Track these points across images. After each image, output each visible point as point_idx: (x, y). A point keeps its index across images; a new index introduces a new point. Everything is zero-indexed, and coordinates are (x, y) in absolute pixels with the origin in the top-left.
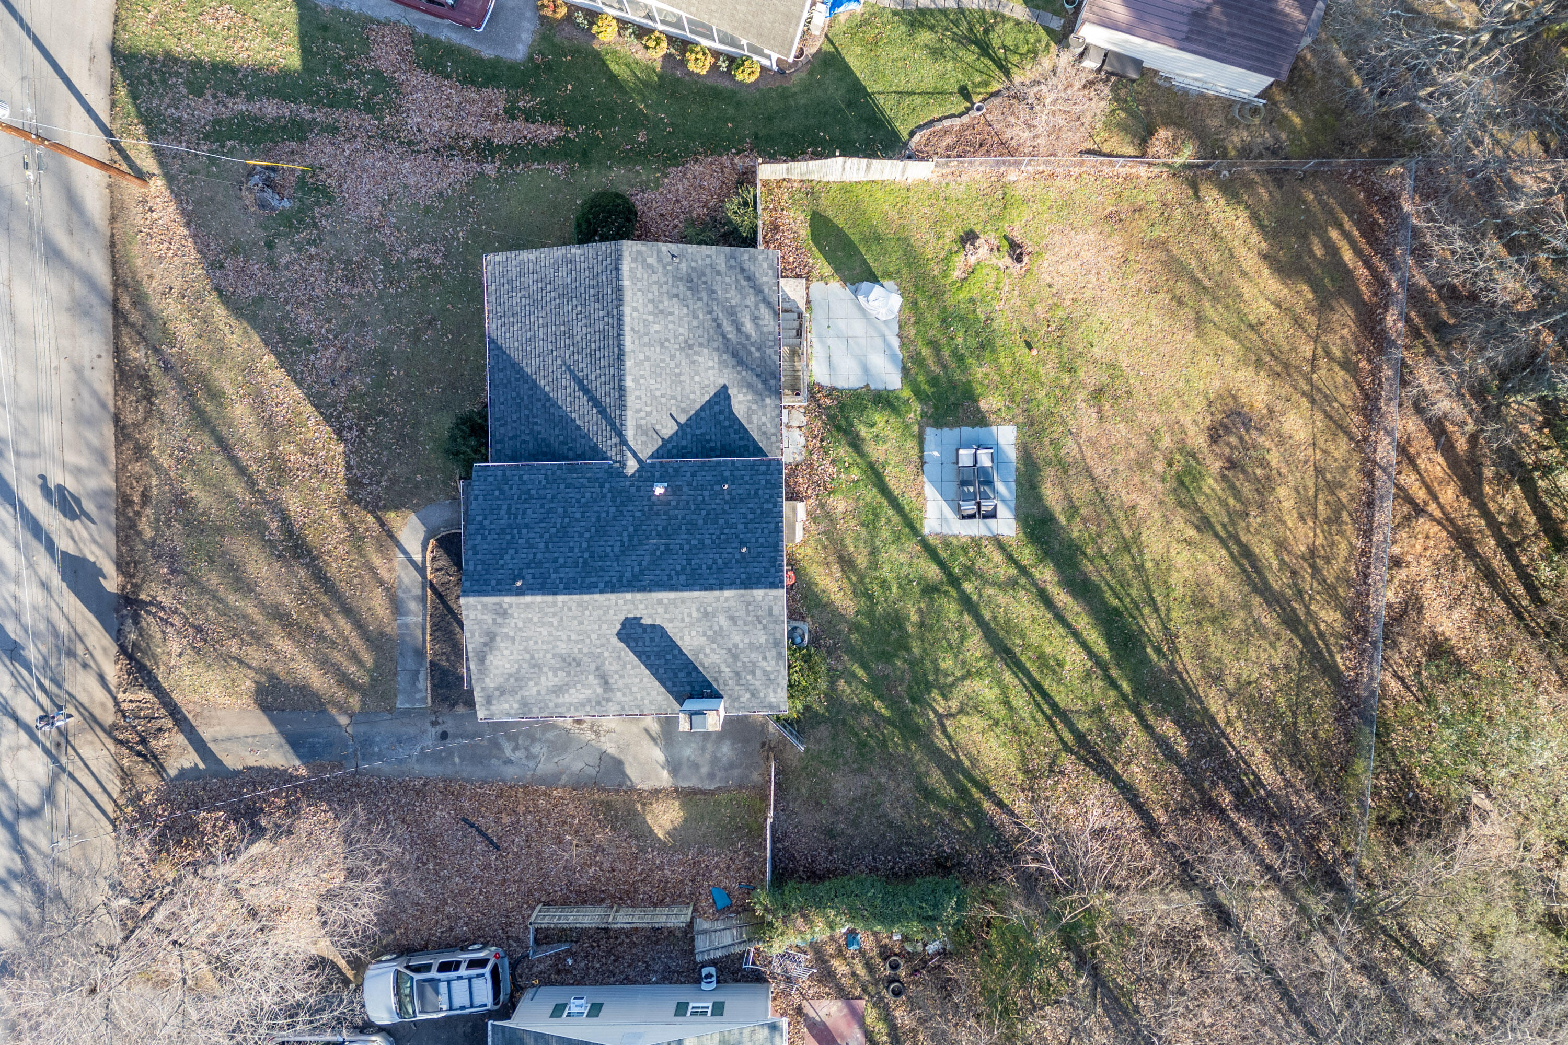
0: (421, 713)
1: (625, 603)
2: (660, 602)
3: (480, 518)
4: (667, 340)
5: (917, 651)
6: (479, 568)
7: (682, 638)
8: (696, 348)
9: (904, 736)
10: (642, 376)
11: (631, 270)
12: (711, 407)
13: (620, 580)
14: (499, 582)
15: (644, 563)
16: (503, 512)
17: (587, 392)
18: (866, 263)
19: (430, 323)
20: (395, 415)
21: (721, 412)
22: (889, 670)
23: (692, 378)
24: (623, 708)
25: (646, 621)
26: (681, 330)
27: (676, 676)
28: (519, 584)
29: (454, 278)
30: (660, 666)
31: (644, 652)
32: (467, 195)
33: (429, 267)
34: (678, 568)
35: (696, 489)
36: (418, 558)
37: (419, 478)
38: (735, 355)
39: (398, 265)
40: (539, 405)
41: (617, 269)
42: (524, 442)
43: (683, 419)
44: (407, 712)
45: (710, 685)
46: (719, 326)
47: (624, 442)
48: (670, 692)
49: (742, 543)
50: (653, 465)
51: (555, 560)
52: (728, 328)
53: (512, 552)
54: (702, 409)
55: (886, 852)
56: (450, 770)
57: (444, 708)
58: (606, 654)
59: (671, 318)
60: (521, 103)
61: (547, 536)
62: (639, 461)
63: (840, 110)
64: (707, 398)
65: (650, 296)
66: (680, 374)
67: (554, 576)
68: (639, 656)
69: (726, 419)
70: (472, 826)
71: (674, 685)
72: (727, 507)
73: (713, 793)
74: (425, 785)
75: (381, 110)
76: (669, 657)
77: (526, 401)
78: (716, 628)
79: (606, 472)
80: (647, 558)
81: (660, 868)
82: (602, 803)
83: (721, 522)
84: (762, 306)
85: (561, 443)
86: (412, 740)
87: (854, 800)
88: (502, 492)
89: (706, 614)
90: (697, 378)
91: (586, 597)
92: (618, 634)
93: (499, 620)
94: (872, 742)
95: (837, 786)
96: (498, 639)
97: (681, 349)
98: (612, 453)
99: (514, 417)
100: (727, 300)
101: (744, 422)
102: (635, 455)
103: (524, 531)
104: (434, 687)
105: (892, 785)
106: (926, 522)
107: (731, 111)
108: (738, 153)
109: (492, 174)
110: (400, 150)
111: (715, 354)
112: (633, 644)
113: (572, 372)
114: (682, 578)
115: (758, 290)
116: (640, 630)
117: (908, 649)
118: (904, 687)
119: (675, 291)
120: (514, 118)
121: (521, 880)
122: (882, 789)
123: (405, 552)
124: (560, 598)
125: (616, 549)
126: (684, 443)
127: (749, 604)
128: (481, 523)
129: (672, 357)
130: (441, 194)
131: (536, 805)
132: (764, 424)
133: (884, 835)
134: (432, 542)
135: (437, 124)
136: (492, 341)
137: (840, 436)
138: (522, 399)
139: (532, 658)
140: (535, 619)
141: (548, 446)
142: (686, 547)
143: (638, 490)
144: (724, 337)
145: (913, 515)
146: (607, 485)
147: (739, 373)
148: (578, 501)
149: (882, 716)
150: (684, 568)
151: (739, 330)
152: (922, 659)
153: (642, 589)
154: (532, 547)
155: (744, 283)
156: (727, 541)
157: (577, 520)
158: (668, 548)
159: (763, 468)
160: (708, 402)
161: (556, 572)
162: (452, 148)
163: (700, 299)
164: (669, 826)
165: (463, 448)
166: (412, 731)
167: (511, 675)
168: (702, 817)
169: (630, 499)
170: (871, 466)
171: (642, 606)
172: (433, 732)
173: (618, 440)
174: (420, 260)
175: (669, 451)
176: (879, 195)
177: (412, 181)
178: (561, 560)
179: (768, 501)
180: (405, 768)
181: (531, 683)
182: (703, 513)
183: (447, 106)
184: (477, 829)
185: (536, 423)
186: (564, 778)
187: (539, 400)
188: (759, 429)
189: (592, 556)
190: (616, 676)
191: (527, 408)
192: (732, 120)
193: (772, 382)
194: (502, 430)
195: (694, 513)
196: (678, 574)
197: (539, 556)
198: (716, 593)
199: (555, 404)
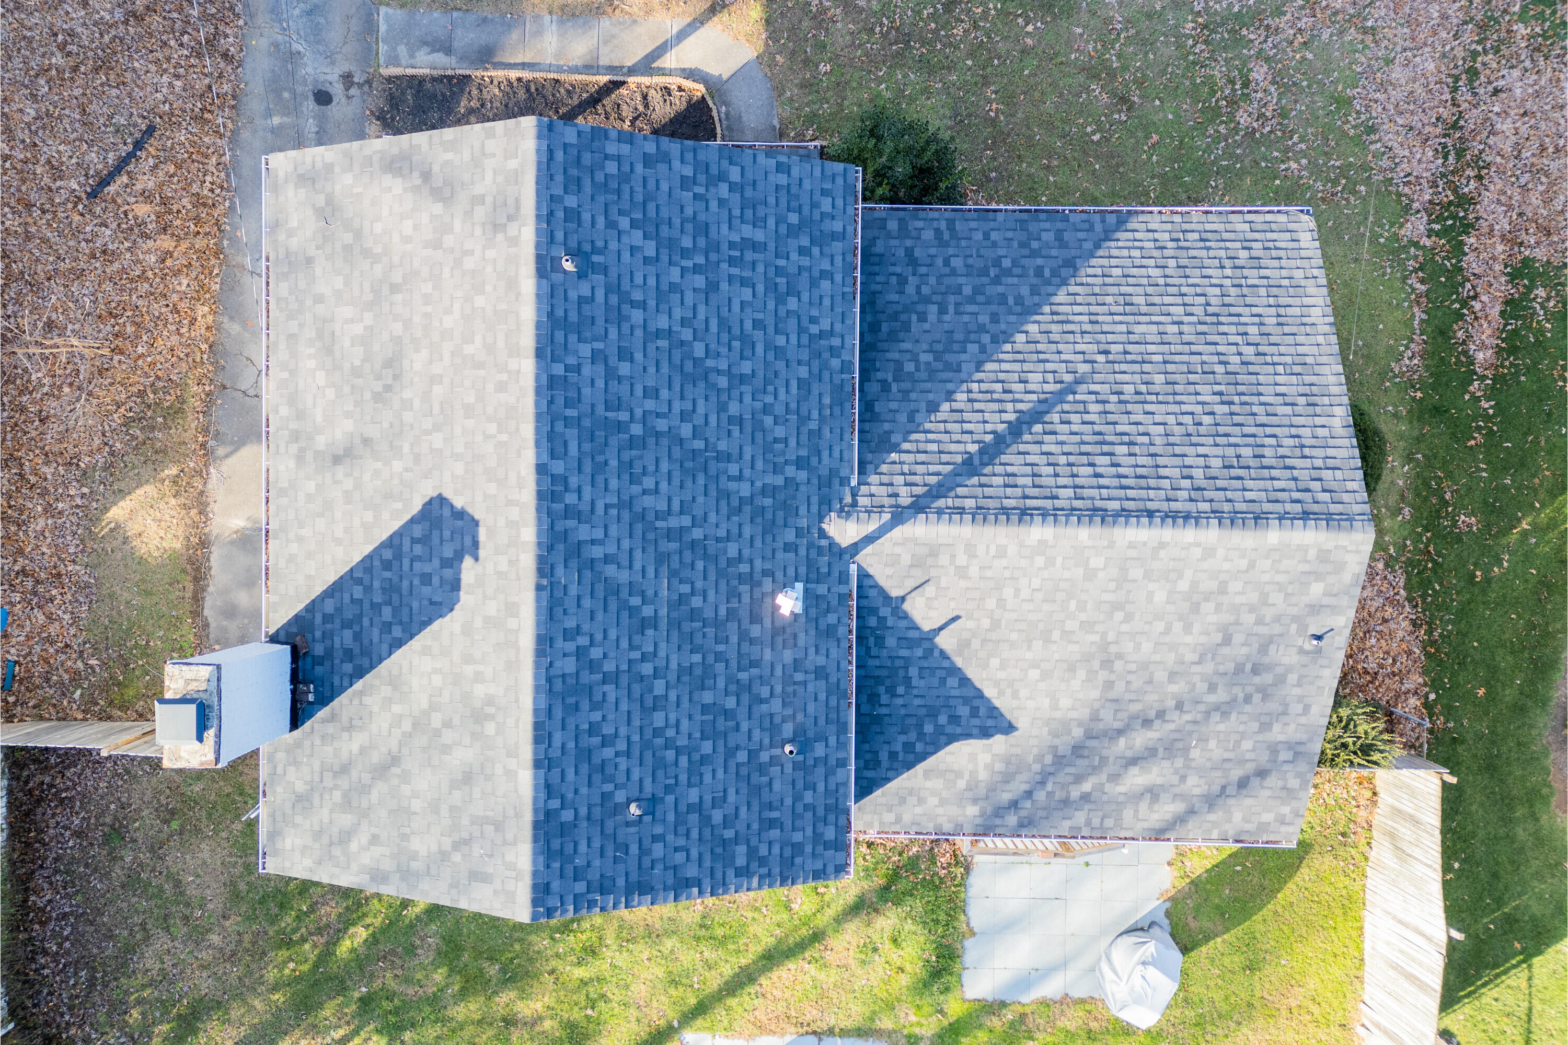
0: (368, 54)
1: (511, 524)
2: (512, 610)
3: (735, 174)
4: (1128, 618)
5: (462, 1011)
6: (611, 167)
7: (426, 651)
8: (1103, 675)
9: (298, 979)
10: (1050, 562)
11: (1303, 549)
12: (966, 700)
13: (569, 512)
14: (572, 215)
15: (610, 570)
16: (747, 231)
17: (1016, 430)
18: (1207, 939)
19: (1124, 99)
20: (946, 25)
21: (954, 719)
22: (426, 957)
23: (1035, 665)
24: (282, 492)
25: (468, 570)
26: (1147, 647)
27: (346, 625)
28: (568, 266)
29: (1208, 150)
30: (368, 589)
31: (398, 556)
32: (1367, 181)
33: (1232, 103)
34: (596, 653)
35: (787, 680)
36: (669, 61)
37: (824, 68)
38: (1078, 750)
39: (1238, 41)
40: (984, 319)
41: (1306, 516)
42: (903, 281)
43: (944, 641)
44: (370, 26)
45: (324, 700)
46: (1147, 723)
47: (899, 516)
48: (311, 608)
49: (651, 805)
50: (844, 578)
51: (625, 354)
52: (1141, 739)
53: (650, 249)
54: (965, 681)
55: (78, 939)
56: (254, 105)
57: (377, 100)
58: (397, 466)
59: (1178, 627)
60: (1541, 292)
61: (687, 334)
62: (855, 548)
63: (1499, 902)
64: (989, 692)
65: (1235, 586)
66: (1048, 641)
67: (585, 350)
68: (392, 542)
69: (939, 730)
70: (139, 145)
71: (327, 618)
72: (742, 756)
73: (196, 613)
74: (225, 56)
75: (1540, 17)
76: (387, 612)
77: (994, 290)
78: (448, 737)
79: (833, 473)
80: (624, 576)
81: (49, 510)
82: (181, 400)
83: (707, 747)
84: (1179, 807)
85: (899, 365)
86: (316, 35)
87: (178, 884)
88: (794, 231)
89: (479, 717)
90: (1034, 674)
91: (528, 430)
92: (441, 500)
93: (480, 212)
94: (288, 920)
95: (205, 851)
96: (438, 208)
97: (1104, 646)
98: (875, 486)
99: (957, 263)
100: (1203, 740)
101: (931, 761)
102: (869, 539)
103: (700, 281)
104: (417, 83)
105: (206, 955)
106: (706, 1037)
107: (1509, 695)
108: (1426, 705)
109: (1407, 231)
110: (1460, 53)
111: (1085, 713)
112: (418, 531)
113: (1059, 397)
114: (569, 665)
115: (1212, 801)
116: (448, 552)
117: (463, 994)
118: (392, 984)
119: (1238, 638)
120: (1514, 277)
121: (28, 237)
122: (198, 936)
123: (682, 35)
124: (527, 367)
125: (648, 501)
126: (891, 642)
127: (499, 827)
128: (722, 177)
129: (1087, 626)
130: (1372, 130)
131: (177, 273)
132: (921, 801)
133: (110, 937)
134: (699, 89)
135: (1505, 126)
136: (1122, 221)
137: (879, 881)
138: (997, 281)
139: (395, 289)
140: (480, 301)
141: (893, 337)
142: (647, 669)
143: (787, 547)
144: (1120, 732)
145: (719, 1012)
146: (802, 475)
147: (1039, 758)
148: (767, 410)
149: (335, 942)
150: (593, 666)
151: (1133, 761)
152: (444, 1021)
153: (545, 568)
154: (661, 296)
155: (1236, 774)
156: (660, 764)
157: (722, 408)
158: (644, 624)
159: (830, 833)
160: (980, 695)
161: (595, 356)
162: (1460, 154)
163: (1212, 688)
164: (132, 529)
165: (888, 147)
166: (335, 35)
167: (358, 234)
168: (148, 593)
169: (769, 529)
170: (817, 937)
171: (503, 563)
172: (331, 77)
173: (905, 501)
174: (1246, 84)
175: (874, 611)
176: (1337, 972)
177: (1398, 73)
178: (624, 368)
179: (752, 852)
180: (262, 19)
181: (339, 282)
182: (731, 703)
183: (1543, 148)
184: (131, 155)
185: (942, 311)
186: (234, 328)
187: (995, 318)
188: (911, 792)
189: (632, 443)
190: (349, 484)
191: (977, 290)
192: (1491, 696)
193: (1012, 820)
194: (928, 235)
195: (730, 680)
196: (580, 652)
197: (637, 316)
198: (527, 752)
199: (984, 356)
